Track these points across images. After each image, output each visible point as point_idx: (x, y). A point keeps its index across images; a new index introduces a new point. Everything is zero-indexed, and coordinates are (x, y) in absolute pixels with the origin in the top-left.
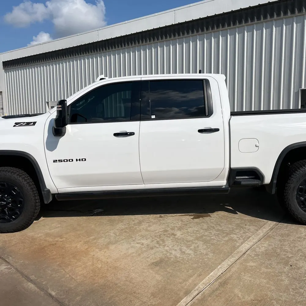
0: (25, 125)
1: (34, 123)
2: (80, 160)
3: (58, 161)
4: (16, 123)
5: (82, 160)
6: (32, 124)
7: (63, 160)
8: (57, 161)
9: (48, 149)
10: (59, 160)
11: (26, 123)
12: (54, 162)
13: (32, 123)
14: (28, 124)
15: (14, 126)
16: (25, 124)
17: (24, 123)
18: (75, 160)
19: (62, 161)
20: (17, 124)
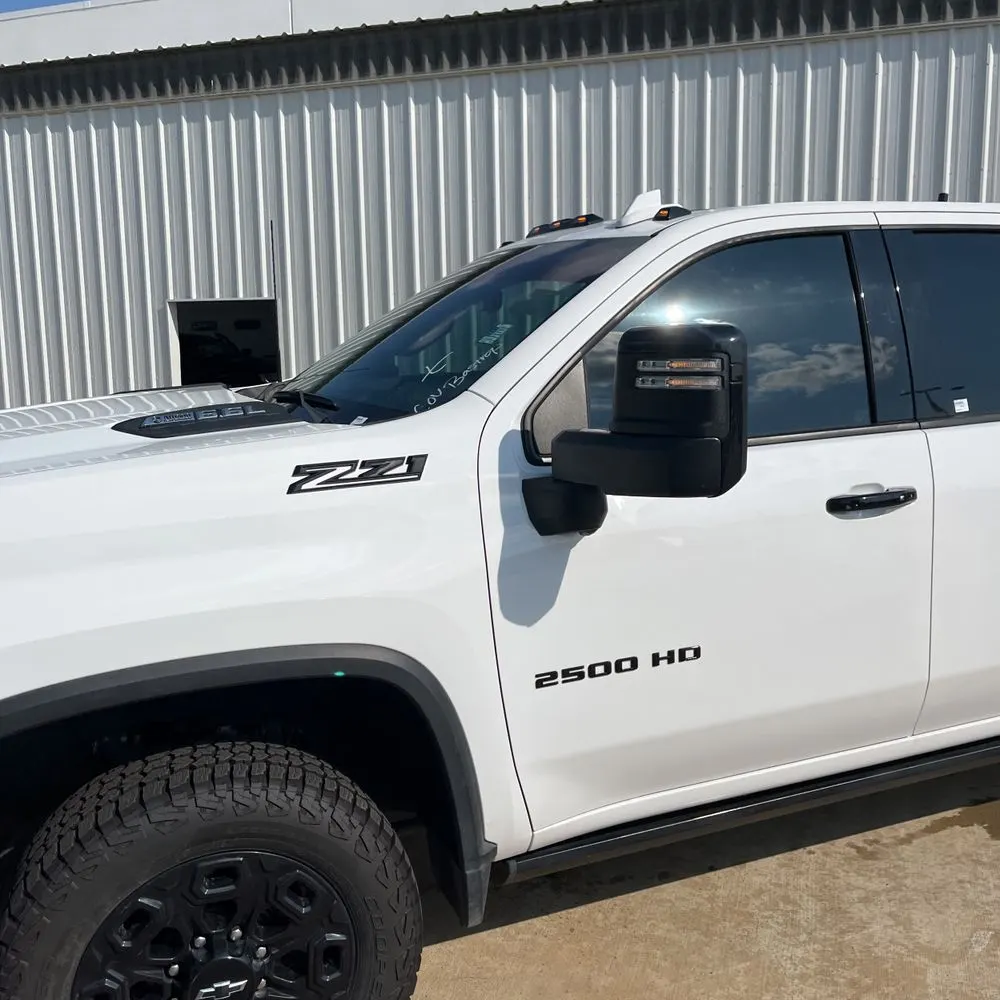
0: (361, 477)
1: (415, 466)
2: (670, 658)
3: (560, 675)
4: (298, 471)
5: (682, 658)
6: (404, 468)
7: (586, 670)
8: (554, 675)
9: (509, 615)
10: (565, 673)
11: (364, 464)
12: (539, 684)
13: (399, 461)
14: (376, 471)
15: (293, 489)
16: (358, 472)
17: (353, 464)
18: (645, 661)
19: (581, 676)
20: (306, 473)
